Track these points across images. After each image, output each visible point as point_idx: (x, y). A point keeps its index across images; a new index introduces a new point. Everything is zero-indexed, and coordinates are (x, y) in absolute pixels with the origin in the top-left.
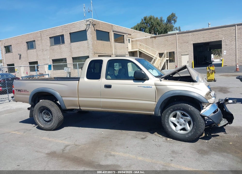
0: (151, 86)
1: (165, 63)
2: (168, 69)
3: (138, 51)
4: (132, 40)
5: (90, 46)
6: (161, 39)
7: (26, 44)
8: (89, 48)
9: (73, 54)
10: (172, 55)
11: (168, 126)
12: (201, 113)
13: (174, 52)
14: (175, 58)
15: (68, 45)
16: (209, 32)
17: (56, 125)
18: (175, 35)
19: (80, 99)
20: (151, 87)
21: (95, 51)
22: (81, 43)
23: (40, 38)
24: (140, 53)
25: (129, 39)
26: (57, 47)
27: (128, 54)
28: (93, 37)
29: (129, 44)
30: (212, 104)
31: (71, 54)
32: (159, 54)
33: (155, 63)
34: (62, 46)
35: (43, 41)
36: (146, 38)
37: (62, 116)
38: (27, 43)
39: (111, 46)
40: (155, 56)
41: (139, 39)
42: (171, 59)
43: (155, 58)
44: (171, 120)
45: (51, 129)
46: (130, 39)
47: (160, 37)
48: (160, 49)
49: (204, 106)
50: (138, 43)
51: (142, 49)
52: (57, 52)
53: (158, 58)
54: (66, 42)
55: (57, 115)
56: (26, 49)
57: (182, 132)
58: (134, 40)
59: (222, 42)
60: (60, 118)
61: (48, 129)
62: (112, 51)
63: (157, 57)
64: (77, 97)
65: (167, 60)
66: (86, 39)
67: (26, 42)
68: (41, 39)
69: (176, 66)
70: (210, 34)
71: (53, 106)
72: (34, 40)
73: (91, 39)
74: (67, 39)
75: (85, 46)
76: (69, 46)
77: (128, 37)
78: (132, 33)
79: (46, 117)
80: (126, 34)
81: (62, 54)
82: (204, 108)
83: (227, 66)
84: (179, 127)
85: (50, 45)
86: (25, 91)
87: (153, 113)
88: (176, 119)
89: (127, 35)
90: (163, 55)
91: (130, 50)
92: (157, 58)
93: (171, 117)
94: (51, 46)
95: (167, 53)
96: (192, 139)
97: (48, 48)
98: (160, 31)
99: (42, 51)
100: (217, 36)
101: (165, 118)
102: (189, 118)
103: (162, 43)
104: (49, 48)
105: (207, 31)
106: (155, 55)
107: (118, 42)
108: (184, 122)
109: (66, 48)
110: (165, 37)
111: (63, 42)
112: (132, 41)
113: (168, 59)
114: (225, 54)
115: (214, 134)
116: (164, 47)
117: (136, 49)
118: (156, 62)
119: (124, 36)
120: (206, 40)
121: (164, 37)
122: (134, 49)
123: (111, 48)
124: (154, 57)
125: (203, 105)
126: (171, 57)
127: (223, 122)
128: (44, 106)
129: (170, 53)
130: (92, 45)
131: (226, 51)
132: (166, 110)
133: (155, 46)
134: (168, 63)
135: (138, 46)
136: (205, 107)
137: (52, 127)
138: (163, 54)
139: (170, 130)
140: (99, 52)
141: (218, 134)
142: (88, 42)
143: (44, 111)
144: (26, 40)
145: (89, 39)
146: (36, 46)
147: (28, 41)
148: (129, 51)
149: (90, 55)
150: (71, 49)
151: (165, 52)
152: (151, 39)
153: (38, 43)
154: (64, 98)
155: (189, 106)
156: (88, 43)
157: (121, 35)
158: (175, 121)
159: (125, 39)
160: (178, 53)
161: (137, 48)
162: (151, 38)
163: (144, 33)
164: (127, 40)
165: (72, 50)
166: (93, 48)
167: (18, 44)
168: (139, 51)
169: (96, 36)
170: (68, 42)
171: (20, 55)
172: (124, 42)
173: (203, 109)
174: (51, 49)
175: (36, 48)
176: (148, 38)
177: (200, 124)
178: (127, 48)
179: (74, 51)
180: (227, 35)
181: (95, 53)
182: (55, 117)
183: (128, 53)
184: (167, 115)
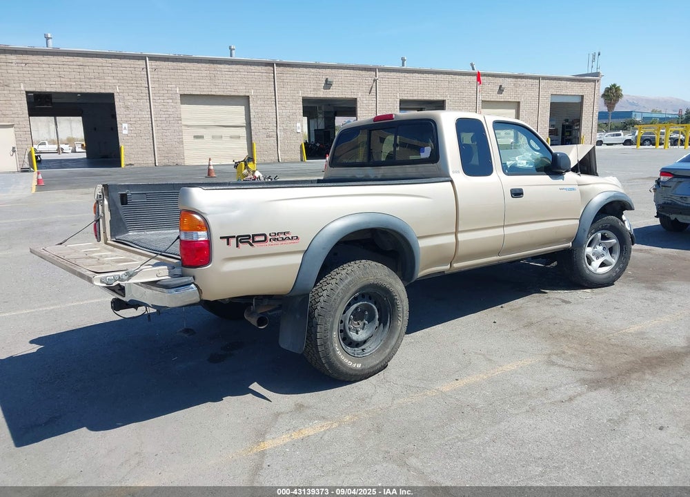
0: (574, 187)
16: (75, 63)
20: (576, 189)
44: (587, 252)
59: (116, 100)
70: (79, 70)
83: (133, 165)
86: (278, 237)
87: (570, 244)
88: (592, 249)
100: (98, 78)
102: (615, 241)
105: (71, 58)
108: (603, 250)
114: (125, 132)
120: (67, 86)
128: (372, 282)
131: (128, 124)
143: (354, 306)
154: (422, 243)
180: (125, 79)
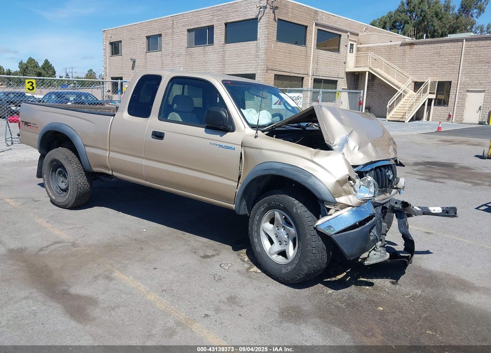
0: (233, 146)
1: (424, 104)
2: (430, 120)
3: (367, 73)
4: (359, 46)
5: (260, 54)
6: (427, 50)
7: (145, 40)
8: (257, 56)
9: (226, 68)
10: (445, 90)
11: (256, 240)
12: (317, 224)
13: (451, 82)
14: (450, 96)
15: (219, 48)
17: (73, 199)
18: (461, 43)
19: (113, 155)
20: (234, 149)
21: (268, 64)
22: (244, 46)
23: (171, 30)
24: (372, 77)
25: (352, 45)
26: (198, 50)
27: (345, 78)
28: (268, 34)
29: (349, 54)
30: (353, 207)
31: (222, 68)
32: (413, 84)
33: (401, 102)
34: (209, 48)
35: (175, 37)
36: (390, 46)
37: (88, 184)
38: (148, 38)
39: (307, 56)
40: (403, 87)
41: (374, 47)
42: (440, 97)
43: (401, 92)
44: (264, 227)
45: (66, 206)
46: (355, 44)
47: (422, 44)
48: (419, 74)
49: (330, 209)
50: (369, 54)
51: (378, 70)
52: (197, 61)
53: (411, 92)
54: (217, 41)
55: (76, 180)
56: (145, 50)
57: (280, 259)
58: (364, 48)
60: (82, 188)
61: (60, 204)
62: (306, 67)
63: (407, 89)
64: (106, 150)
65: (430, 100)
66: (254, 38)
67: (146, 37)
68: (173, 33)
69: (450, 116)
71: (70, 162)
72: (160, 33)
73: (264, 38)
74: (219, 34)
75: (251, 52)
76: (220, 50)
77: (350, 40)
78: (361, 32)
79: (62, 182)
80: (347, 32)
81: (207, 67)
82: (329, 213)
84: (277, 247)
85: (186, 45)
86: (34, 125)
87: (233, 206)
88: (274, 228)
89: (348, 35)
90: (422, 87)
91: (351, 67)
92: (406, 93)
93: (265, 222)
94: (188, 48)
95: (433, 83)
96: (292, 280)
97: (183, 51)
98: (440, 31)
99: (172, 57)
101: (253, 220)
102: (293, 230)
103: (426, 60)
104: (185, 51)
106: (404, 85)
107: (324, 50)
108: (286, 236)
109: (215, 55)
110: (436, 45)
111: (211, 42)
112: (358, 50)
113: (433, 96)
115: (366, 280)
116: (429, 69)
117: (364, 67)
118: (403, 100)
119: (342, 37)
121: (433, 45)
122: (360, 67)
123: (308, 62)
124: (399, 88)
125: (327, 206)
126: (443, 94)
127: (375, 256)
128: (57, 158)
129: (441, 84)
130: (264, 51)
132: (257, 204)
133: (407, 65)
134: (431, 105)
135: (370, 61)
136: (331, 211)
137: (67, 202)
138: (421, 84)
139: (258, 249)
140: (278, 68)
141: (370, 280)
142: (257, 44)
143: (59, 169)
144: (147, 33)
145: (261, 39)
146: (163, 46)
147: (150, 35)
148: (348, 70)
149: (258, 72)
150: (223, 57)
151: (429, 80)
152: (403, 48)
153: (167, 39)
154: (88, 149)
155: (296, 202)
156: (257, 47)
157: (334, 33)
158: (271, 231)
159: (341, 44)
160: (459, 85)
161: (367, 66)
162: (402, 45)
163: (389, 33)
164: (346, 46)
165: (226, 59)
166: (265, 58)
167: (132, 39)
168: (369, 73)
169: (276, 32)
170: (220, 41)
171: (134, 62)
172: (338, 50)
173: (326, 215)
174: (187, 53)
175: (161, 49)
176: (395, 45)
177: (309, 248)
178: (345, 63)
179: (229, 61)
181: (268, 69)
182: (72, 183)
183: (344, 75)
184: (258, 215)
